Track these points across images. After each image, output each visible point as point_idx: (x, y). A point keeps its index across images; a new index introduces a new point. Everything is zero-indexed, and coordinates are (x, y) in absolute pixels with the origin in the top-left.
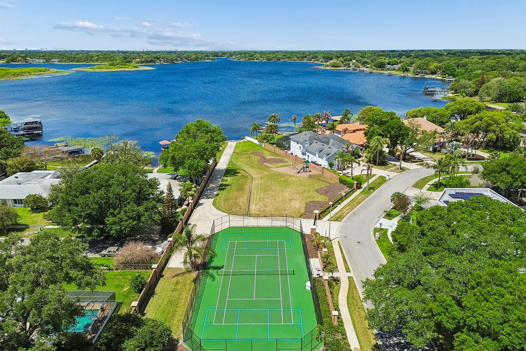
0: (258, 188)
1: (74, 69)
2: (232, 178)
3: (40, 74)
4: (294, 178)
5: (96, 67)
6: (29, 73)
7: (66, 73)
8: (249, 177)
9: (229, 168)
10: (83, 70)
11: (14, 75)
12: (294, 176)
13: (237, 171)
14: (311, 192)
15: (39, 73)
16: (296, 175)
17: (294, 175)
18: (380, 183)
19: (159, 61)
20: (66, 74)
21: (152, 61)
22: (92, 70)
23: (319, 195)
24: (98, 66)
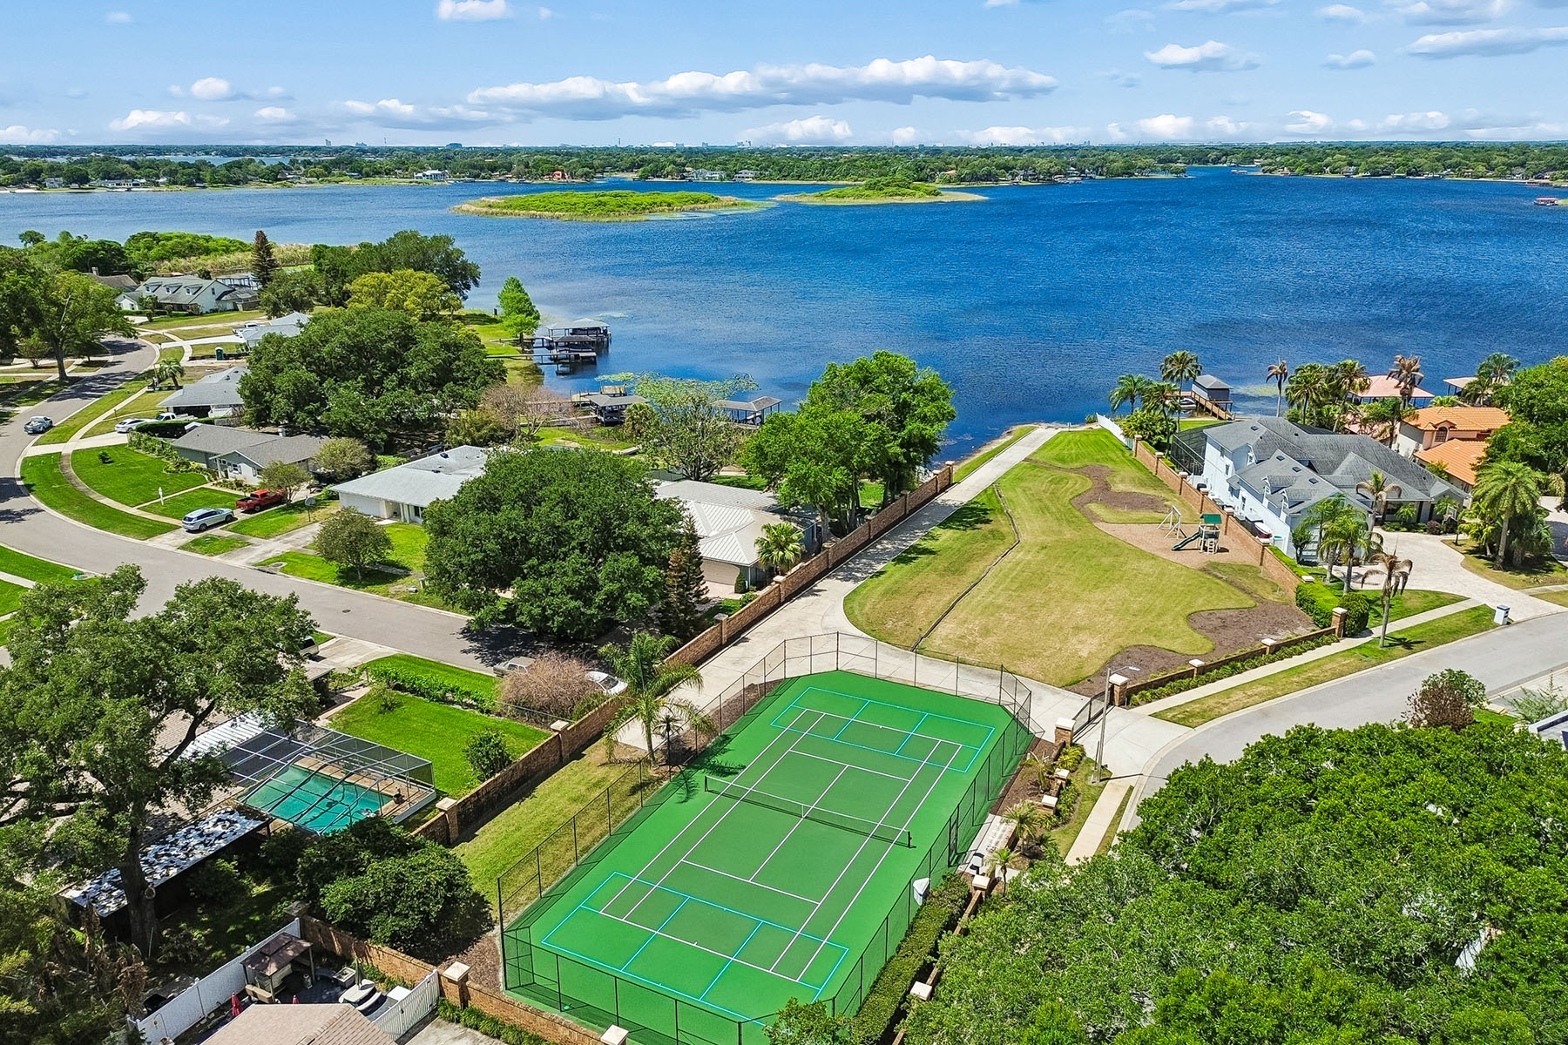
0: (1006, 576)
1: (778, 198)
2: (958, 534)
3: (693, 210)
4: (1146, 566)
5: (831, 191)
6: (669, 205)
7: (754, 207)
8: (1010, 539)
9: (976, 503)
10: (797, 200)
11: (635, 210)
12: (1154, 557)
13: (988, 517)
14: (1168, 618)
15: (693, 206)
16: (1164, 556)
17: (1158, 553)
18: (1454, 632)
19: (1010, 177)
20: (753, 210)
21: (989, 177)
22: (818, 202)
23: (1188, 629)
24: (836, 191)
